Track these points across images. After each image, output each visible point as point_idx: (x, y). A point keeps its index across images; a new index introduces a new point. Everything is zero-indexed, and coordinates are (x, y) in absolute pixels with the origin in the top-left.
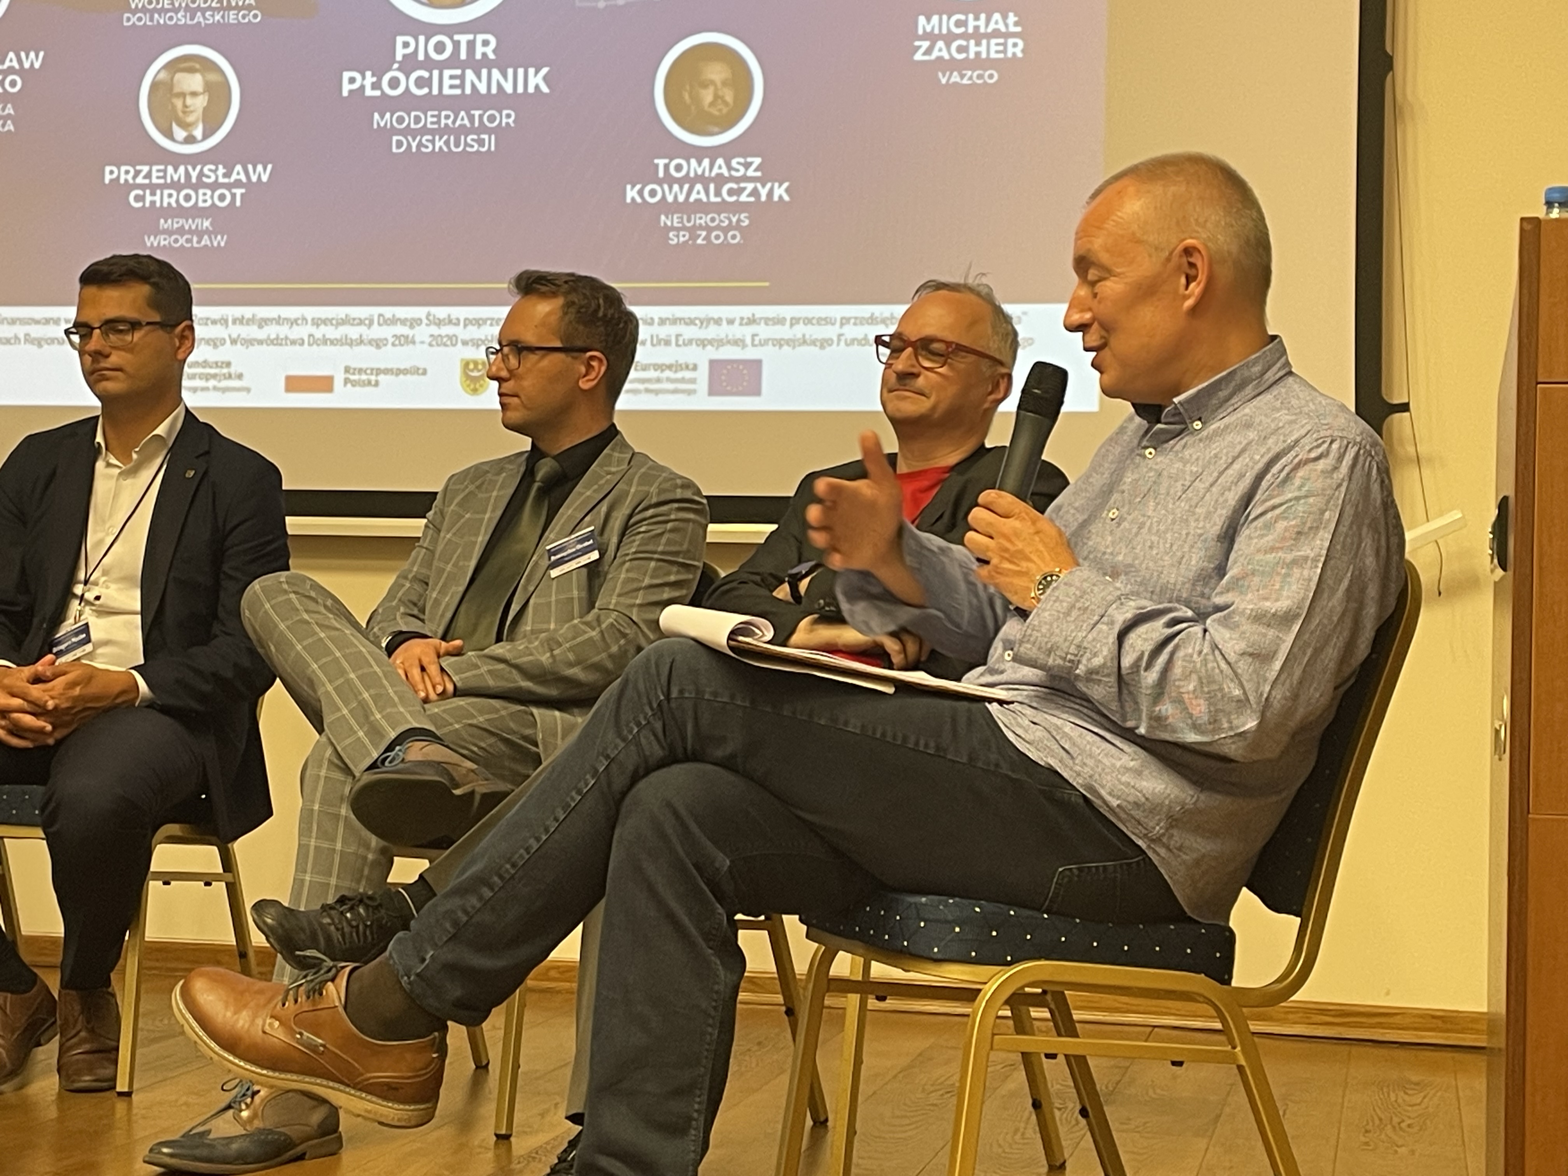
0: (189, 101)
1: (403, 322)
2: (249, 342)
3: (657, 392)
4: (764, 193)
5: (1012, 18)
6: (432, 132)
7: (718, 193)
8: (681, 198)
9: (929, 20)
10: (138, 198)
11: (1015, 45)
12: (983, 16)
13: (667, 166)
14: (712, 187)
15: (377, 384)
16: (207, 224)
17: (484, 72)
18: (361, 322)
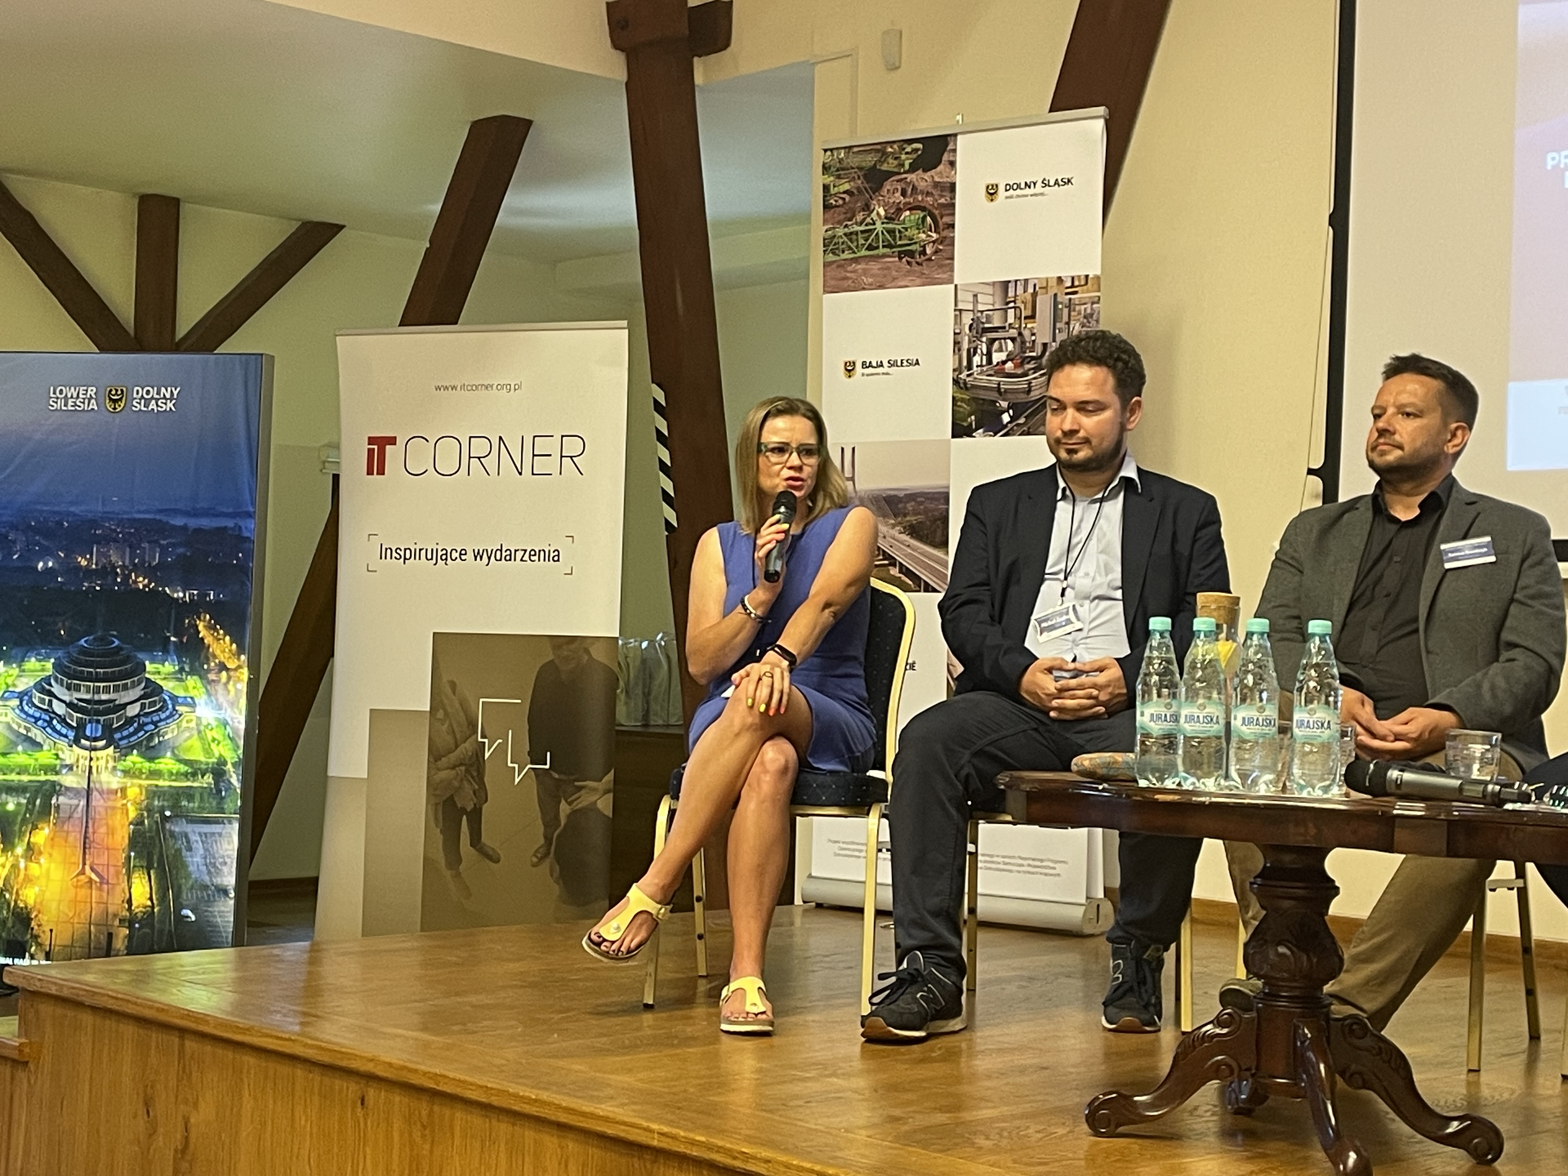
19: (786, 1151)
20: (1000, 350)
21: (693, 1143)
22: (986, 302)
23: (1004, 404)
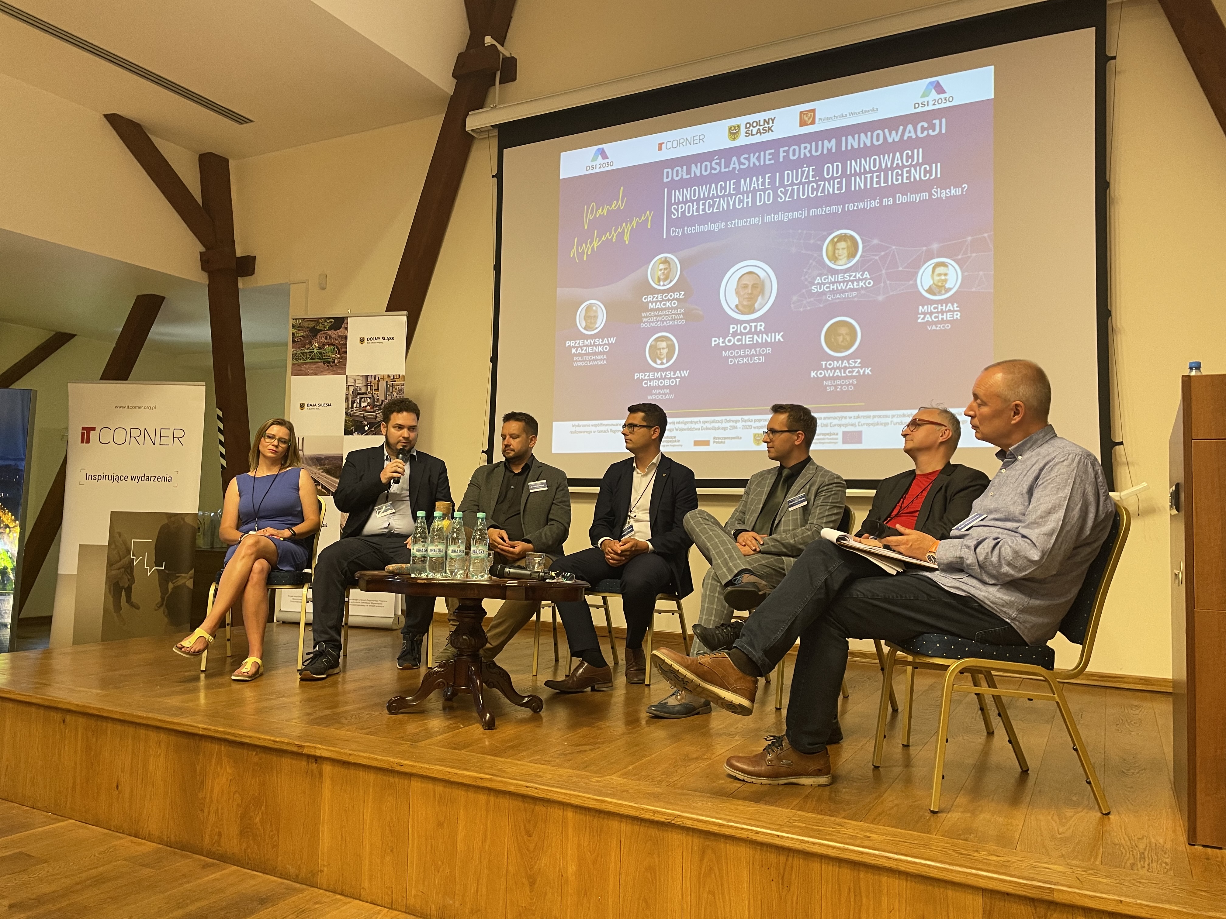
0: (662, 351)
1: (733, 421)
2: (681, 430)
3: (823, 443)
4: (862, 372)
5: (955, 305)
6: (742, 357)
7: (845, 373)
8: (831, 375)
9: (923, 308)
10: (645, 384)
11: (957, 315)
12: (944, 305)
13: (826, 364)
14: (842, 371)
15: (724, 443)
16: (668, 391)
17: (761, 335)
18: (719, 422)
19: (259, 732)
20: (365, 402)
21: (218, 731)
22: (359, 383)
23: (366, 423)
